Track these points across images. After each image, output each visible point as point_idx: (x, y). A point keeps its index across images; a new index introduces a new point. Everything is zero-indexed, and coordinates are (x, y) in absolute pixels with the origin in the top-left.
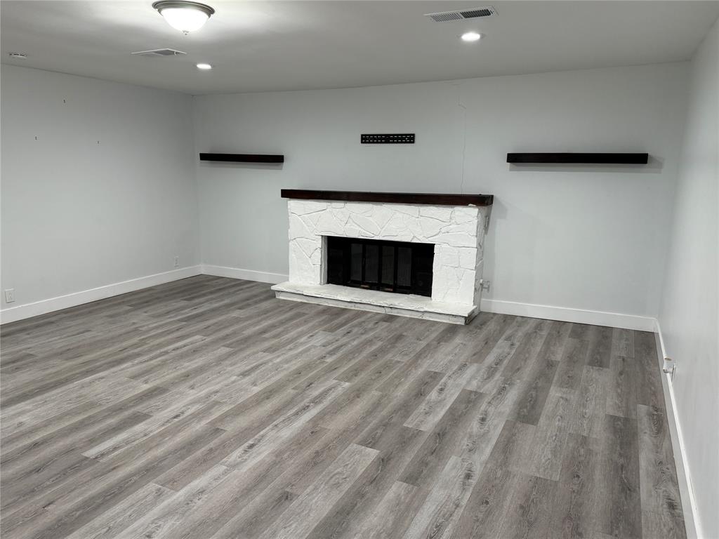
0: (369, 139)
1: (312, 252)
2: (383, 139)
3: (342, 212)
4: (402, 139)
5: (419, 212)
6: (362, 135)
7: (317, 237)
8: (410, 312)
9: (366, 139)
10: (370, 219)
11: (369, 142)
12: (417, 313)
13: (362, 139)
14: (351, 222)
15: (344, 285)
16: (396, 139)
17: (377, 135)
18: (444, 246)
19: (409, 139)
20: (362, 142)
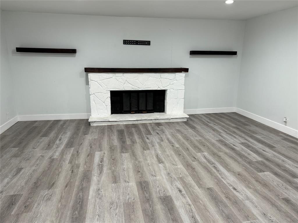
0: (128, 42)
1: (105, 99)
2: (135, 43)
3: (122, 78)
4: (144, 43)
5: (161, 76)
6: (124, 40)
7: (108, 91)
8: (164, 120)
9: (126, 42)
10: (137, 81)
11: (128, 44)
12: (168, 120)
13: (124, 42)
14: (127, 83)
15: (121, 114)
16: (141, 43)
17: (132, 41)
18: (172, 90)
19: (148, 43)
20: (124, 44)
